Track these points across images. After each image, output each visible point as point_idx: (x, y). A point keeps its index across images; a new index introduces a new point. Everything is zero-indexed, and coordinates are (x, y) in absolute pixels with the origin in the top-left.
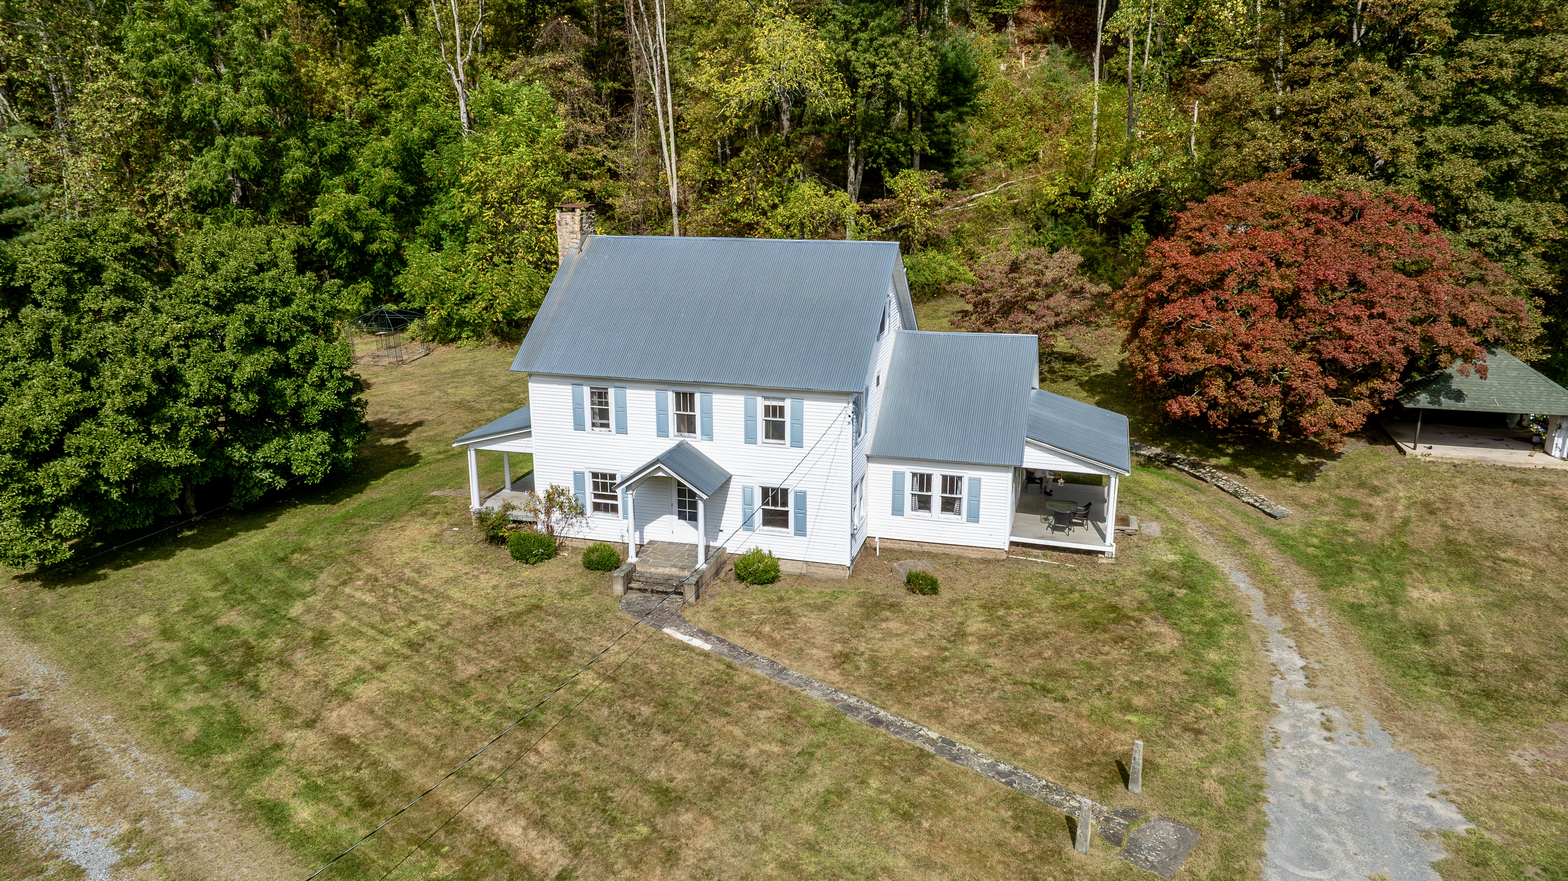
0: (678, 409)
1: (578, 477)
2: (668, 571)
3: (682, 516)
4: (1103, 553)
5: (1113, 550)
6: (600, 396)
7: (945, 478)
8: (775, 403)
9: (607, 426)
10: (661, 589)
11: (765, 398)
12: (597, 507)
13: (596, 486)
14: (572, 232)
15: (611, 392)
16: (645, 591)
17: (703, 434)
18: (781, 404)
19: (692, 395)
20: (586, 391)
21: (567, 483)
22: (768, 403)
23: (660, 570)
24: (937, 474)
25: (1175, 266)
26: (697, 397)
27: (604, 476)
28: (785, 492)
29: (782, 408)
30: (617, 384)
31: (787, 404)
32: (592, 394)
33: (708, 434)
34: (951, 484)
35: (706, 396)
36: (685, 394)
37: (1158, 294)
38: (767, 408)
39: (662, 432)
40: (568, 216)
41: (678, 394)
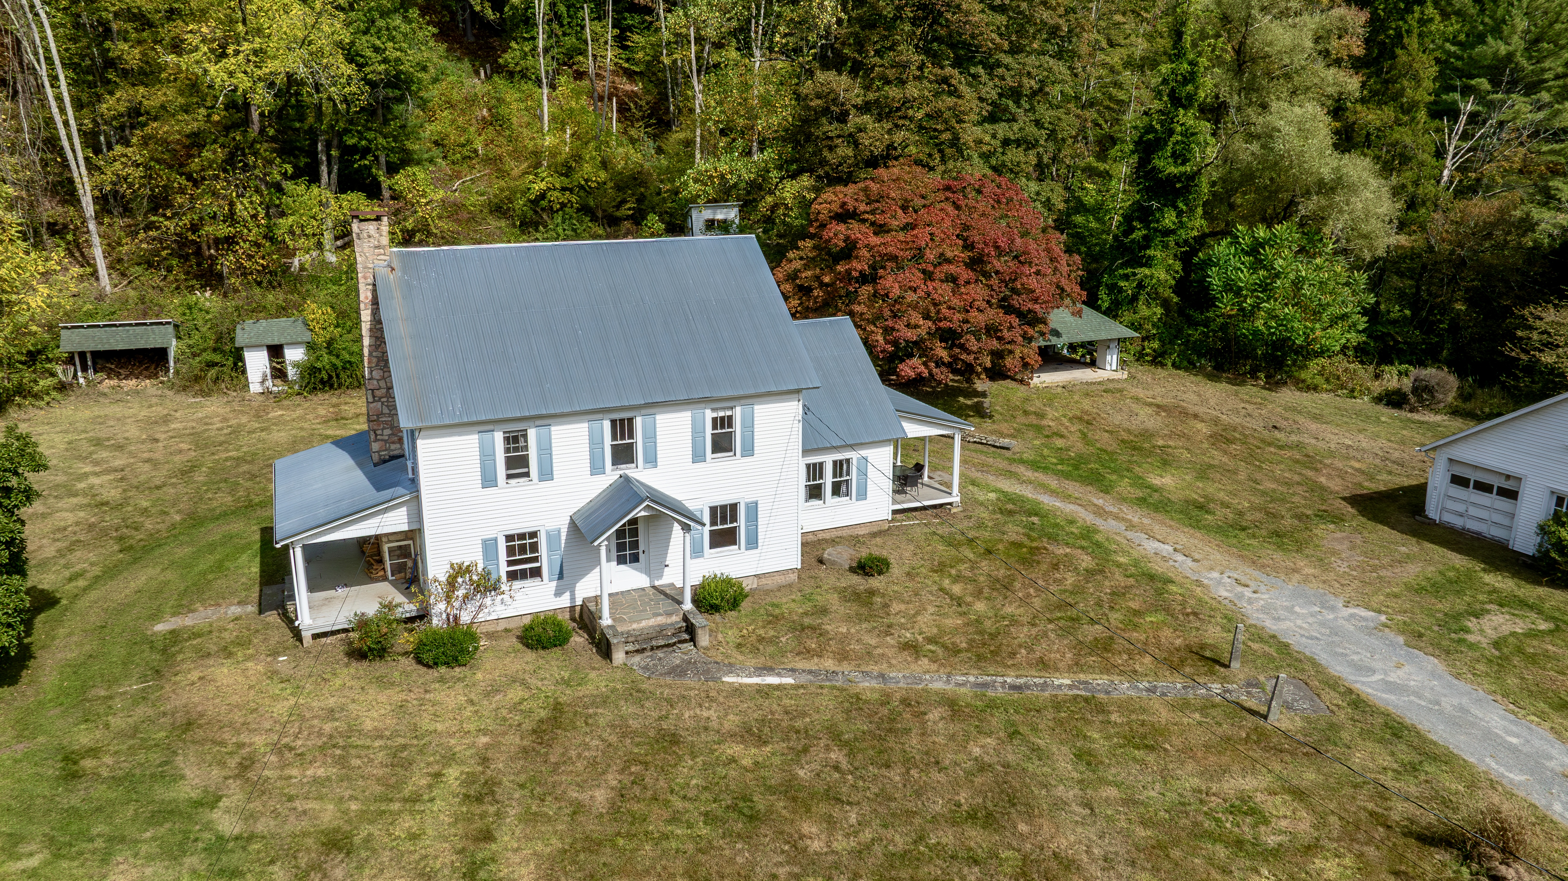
0: (614, 438)
1: (489, 546)
2: (652, 622)
3: (621, 560)
4: (951, 504)
5: (958, 499)
6: (515, 441)
7: (835, 462)
8: (721, 414)
9: (527, 475)
10: (661, 642)
11: (713, 410)
12: (512, 576)
13: (510, 551)
14: (378, 247)
15: (532, 433)
16: (643, 650)
17: (646, 461)
18: (729, 413)
19: (630, 420)
20: (499, 437)
21: (473, 555)
22: (715, 415)
23: (644, 624)
24: (828, 460)
25: (868, 247)
26: (639, 422)
27: (522, 536)
28: (734, 507)
29: (730, 418)
30: (538, 422)
31: (738, 413)
32: (507, 440)
33: (652, 460)
34: (840, 467)
35: (649, 419)
36: (622, 421)
37: (860, 272)
38: (714, 420)
39: (596, 468)
40: (371, 227)
41: (613, 422)
